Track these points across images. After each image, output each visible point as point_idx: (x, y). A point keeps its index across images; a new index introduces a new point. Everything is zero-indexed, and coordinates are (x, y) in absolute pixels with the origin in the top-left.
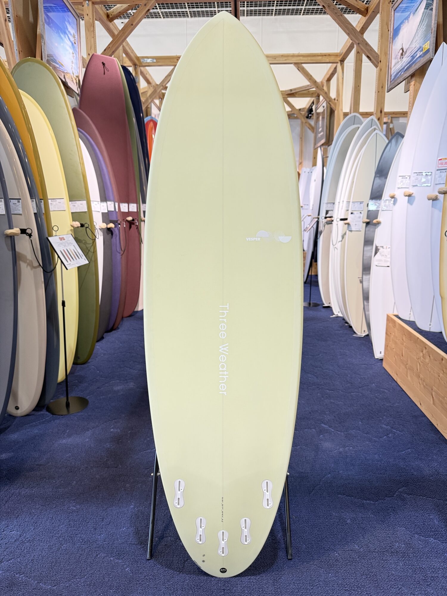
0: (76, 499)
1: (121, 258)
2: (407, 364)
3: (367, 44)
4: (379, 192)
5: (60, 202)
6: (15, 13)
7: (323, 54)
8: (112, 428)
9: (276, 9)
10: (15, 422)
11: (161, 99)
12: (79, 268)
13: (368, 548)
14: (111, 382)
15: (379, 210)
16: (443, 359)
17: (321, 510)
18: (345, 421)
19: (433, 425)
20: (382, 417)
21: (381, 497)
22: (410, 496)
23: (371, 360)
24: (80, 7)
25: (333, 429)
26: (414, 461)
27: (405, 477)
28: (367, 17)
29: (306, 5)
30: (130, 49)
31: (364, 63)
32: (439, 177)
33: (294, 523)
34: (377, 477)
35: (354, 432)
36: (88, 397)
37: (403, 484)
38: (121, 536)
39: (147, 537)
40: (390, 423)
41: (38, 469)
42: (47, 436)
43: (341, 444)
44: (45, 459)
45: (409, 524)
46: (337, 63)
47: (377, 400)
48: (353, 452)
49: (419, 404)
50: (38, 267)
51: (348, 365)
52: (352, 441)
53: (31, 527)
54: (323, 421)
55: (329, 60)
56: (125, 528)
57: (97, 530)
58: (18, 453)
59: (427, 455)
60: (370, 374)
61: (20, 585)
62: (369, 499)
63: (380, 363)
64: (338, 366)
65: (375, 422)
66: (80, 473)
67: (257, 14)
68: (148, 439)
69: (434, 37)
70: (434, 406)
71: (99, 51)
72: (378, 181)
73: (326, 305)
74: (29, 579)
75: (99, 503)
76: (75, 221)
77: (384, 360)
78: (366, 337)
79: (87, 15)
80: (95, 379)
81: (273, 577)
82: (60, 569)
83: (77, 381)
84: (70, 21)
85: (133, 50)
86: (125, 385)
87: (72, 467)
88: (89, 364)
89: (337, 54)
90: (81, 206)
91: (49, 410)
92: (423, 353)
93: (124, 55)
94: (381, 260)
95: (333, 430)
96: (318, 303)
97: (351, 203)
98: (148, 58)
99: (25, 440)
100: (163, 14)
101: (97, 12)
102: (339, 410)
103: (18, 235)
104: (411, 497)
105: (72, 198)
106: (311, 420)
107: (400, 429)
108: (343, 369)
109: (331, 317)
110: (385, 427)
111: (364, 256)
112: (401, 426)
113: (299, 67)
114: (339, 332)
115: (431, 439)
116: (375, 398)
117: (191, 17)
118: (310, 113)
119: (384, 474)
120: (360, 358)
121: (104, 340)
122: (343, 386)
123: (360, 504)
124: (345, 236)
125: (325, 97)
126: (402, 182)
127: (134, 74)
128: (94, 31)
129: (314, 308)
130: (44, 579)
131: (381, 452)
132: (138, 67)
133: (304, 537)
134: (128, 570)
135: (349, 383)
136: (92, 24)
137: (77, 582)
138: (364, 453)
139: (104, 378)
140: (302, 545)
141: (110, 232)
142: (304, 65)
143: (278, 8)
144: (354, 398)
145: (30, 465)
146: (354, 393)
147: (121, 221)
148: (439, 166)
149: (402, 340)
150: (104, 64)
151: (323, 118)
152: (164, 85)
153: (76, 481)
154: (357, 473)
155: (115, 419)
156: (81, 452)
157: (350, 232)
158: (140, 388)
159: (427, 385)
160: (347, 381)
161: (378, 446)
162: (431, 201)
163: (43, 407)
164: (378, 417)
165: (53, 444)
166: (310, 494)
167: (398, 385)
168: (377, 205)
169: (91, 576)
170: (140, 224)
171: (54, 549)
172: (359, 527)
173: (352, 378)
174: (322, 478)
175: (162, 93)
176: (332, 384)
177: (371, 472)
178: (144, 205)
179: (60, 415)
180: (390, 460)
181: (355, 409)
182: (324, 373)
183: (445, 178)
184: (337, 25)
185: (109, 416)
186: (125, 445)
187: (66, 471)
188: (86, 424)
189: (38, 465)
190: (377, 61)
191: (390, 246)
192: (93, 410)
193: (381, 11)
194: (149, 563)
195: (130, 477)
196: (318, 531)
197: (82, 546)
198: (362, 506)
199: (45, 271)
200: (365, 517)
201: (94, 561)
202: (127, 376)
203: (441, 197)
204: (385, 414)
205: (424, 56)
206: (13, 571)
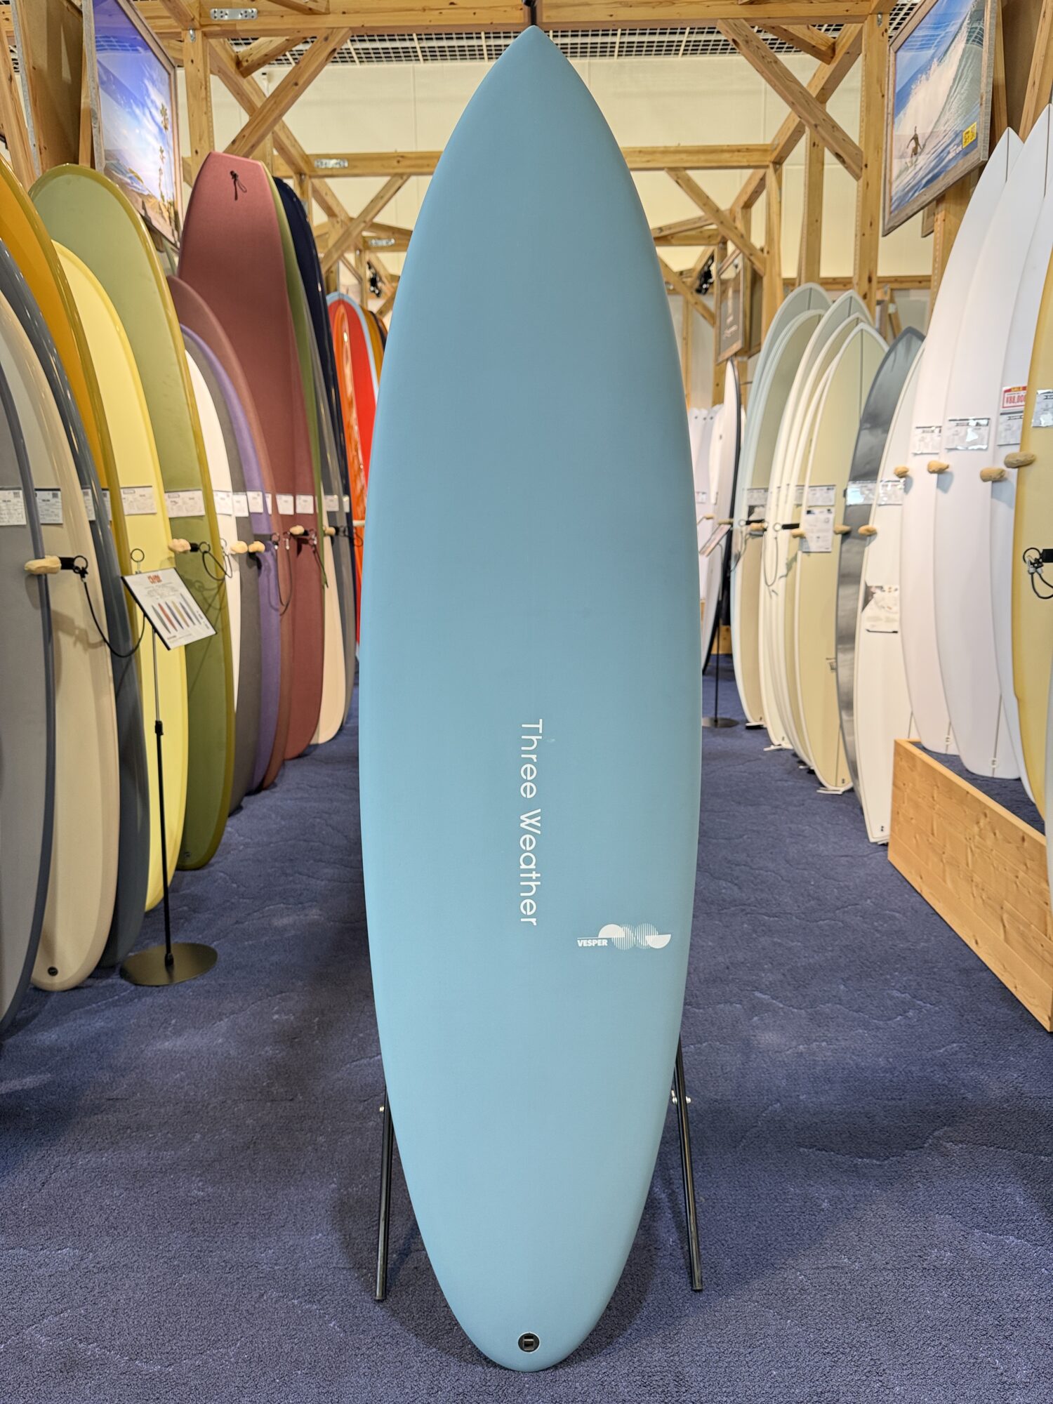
0: (204, 1172)
1: (281, 621)
2: (944, 853)
3: (835, 127)
4: (869, 462)
5: (144, 496)
6: (31, 61)
7: (734, 148)
8: (277, 1012)
9: (620, 43)
10: (49, 1004)
11: (360, 251)
12: (186, 646)
13: (871, 1261)
14: (267, 908)
15: (871, 505)
16: (1026, 837)
17: (763, 1181)
18: (808, 984)
19: (1006, 988)
20: (891, 975)
21: (895, 1150)
22: (961, 1146)
23: (860, 845)
24: (174, 42)
25: (781, 1002)
26: (966, 1069)
27: (947, 1104)
28: (833, 65)
29: (690, 33)
30: (288, 137)
31: (829, 164)
32: (1006, 430)
33: (703, 1212)
34: (884, 1107)
35: (828, 1007)
36: (215, 943)
37: (944, 1121)
38: (312, 1252)
39: (374, 1253)
40: (910, 986)
41: (112, 1109)
42: (126, 1034)
43: (802, 1036)
44: (125, 1086)
45: (960, 1206)
46: (767, 167)
47: (878, 935)
48: (828, 1054)
49: (974, 941)
50: (101, 646)
51: (810, 859)
52: (825, 1028)
53: (106, 1238)
54: (756, 985)
55: (748, 161)
56: (320, 1235)
57: (257, 1241)
58: (62, 1073)
59: (995, 1055)
60: (858, 877)
61: (89, 1365)
62: (869, 1156)
63: (882, 853)
64: (787, 862)
65: (875, 984)
66: (210, 1114)
67: (579, 54)
68: (361, 1035)
69: (986, 114)
70: (1005, 944)
71: (221, 145)
72: (868, 438)
73: (753, 723)
74: (110, 1352)
75: (257, 1179)
76: (177, 538)
77: (890, 845)
78: (846, 794)
79: (190, 62)
80: (228, 904)
81: (661, 1331)
82: (178, 1327)
83: (185, 908)
84: (155, 77)
85: (296, 141)
86: (299, 915)
87: (191, 1102)
88: (212, 869)
89: (765, 148)
90: (190, 503)
91: (124, 974)
92: (979, 827)
93: (275, 153)
94: (876, 619)
95: (781, 1006)
96: (736, 718)
97: (806, 489)
98: (329, 157)
99: (75, 1044)
100: (360, 53)
101: (214, 54)
102: (792, 959)
103: (55, 573)
104: (962, 1148)
105: (171, 485)
106: (730, 985)
107: (932, 998)
108: (797, 869)
109: (766, 749)
110: (898, 994)
111: (840, 609)
112: (935, 992)
113: (678, 178)
114: (786, 784)
115: (1001, 1019)
116: (872, 931)
117: (424, 60)
118: (706, 282)
119: (900, 1099)
120: (835, 843)
121: (243, 812)
122: (799, 907)
123: (850, 1166)
124: (794, 564)
125: (740, 245)
126: (922, 440)
127: (297, 192)
128: (207, 98)
129: (725, 729)
130: (145, 1351)
131: (891, 1050)
132: (307, 177)
133: (726, 1241)
134: (334, 1325)
135: (814, 899)
136: (204, 83)
137: (219, 1355)
138: (853, 1053)
139: (249, 899)
140: (723, 1259)
141: (255, 562)
142: (690, 173)
143: (627, 39)
144: (827, 933)
145: (91, 1100)
146: (826, 922)
147: (279, 537)
148: (1005, 405)
149: (931, 799)
150: (234, 176)
151: (736, 291)
152: (368, 219)
153: (201, 1133)
154: (838, 1100)
155: (282, 992)
156: (207, 1068)
157: (805, 554)
158: (334, 921)
159: (989, 898)
160: (809, 895)
161: (885, 1038)
162: (989, 483)
163: (113, 967)
164: (881, 974)
165: (142, 1052)
166: (735, 1147)
167: (925, 900)
168: (867, 492)
169: (251, 1342)
170: (321, 542)
171: (162, 1284)
172: (850, 1217)
173: (818, 887)
174: (762, 1112)
175: (364, 237)
176: (774, 902)
177: (872, 1095)
178: (329, 497)
179: (152, 986)
180: (914, 1069)
181: (829, 958)
182: (755, 878)
183: (1019, 432)
184: (763, 81)
185: (268, 986)
186: (309, 1051)
187: (177, 1111)
188: (215, 1004)
189: (109, 1100)
190: (858, 166)
191: (898, 587)
192: (228, 972)
193: (865, 50)
194: (381, 1309)
195: (326, 1122)
196: (758, 1227)
197: (227, 1275)
198: (853, 1171)
199: (115, 654)
200: (860, 1195)
201: (255, 1308)
202: (301, 894)
203: (1012, 474)
204: (898, 966)
205: (965, 155)
206: (72, 1337)
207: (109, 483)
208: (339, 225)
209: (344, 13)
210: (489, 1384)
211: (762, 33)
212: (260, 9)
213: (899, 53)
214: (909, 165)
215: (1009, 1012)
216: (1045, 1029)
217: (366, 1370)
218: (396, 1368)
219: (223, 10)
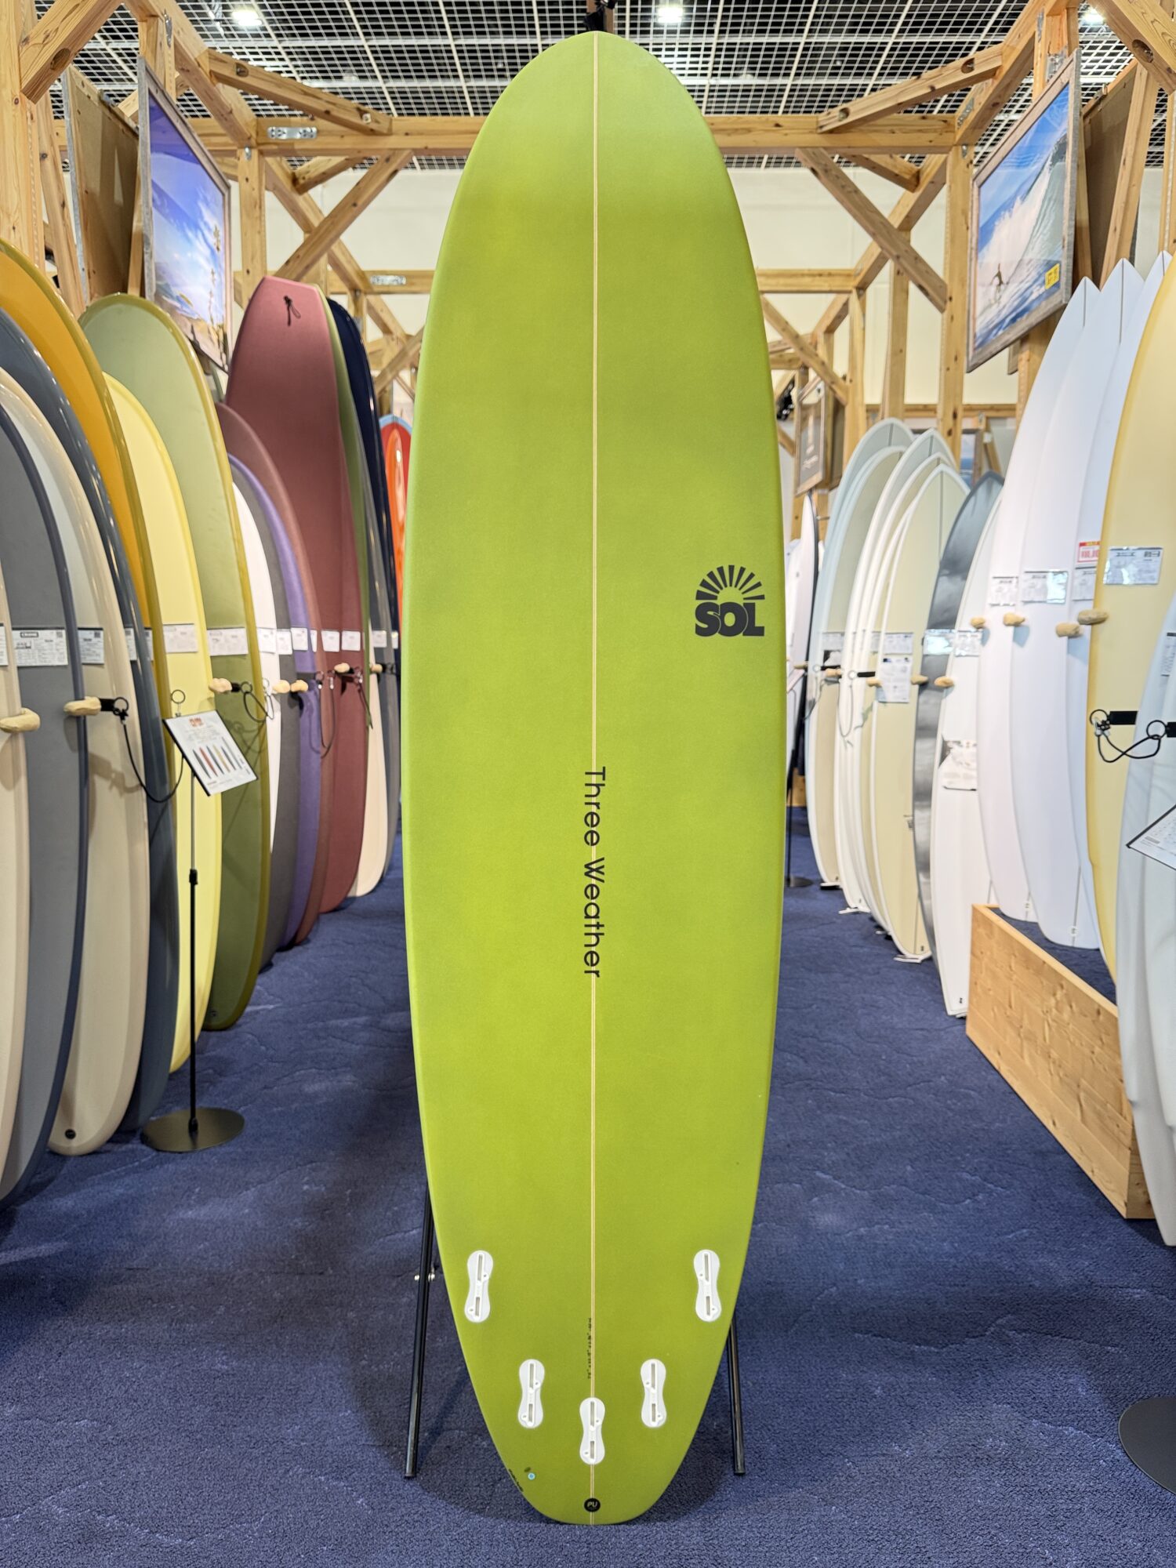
0: (228, 1346)
1: (322, 764)
2: (1021, 1027)
3: (917, 258)
4: (947, 610)
5: (186, 633)
6: (84, 185)
7: (816, 272)
8: (307, 1183)
10: (65, 1169)
11: (417, 369)
12: (222, 793)
13: (922, 1449)
14: (298, 1073)
15: (948, 656)
16: (1101, 1011)
17: (814, 1367)
18: (873, 1164)
19: (1083, 1172)
20: (962, 1156)
21: (954, 1338)
22: (1024, 1334)
23: (938, 1018)
24: (232, 160)
25: (843, 1182)
26: (1035, 1255)
27: (1012, 1291)
28: (918, 194)
30: (343, 254)
32: (1081, 584)
34: (947, 1293)
35: (893, 1189)
36: (242, 1109)
37: (1009, 1309)
38: (341, 1428)
39: (405, 1431)
40: (981, 1168)
41: (132, 1279)
42: (147, 1202)
43: (863, 1218)
44: (146, 1256)
45: (1020, 1396)
46: (850, 292)
47: (951, 1114)
48: (890, 1237)
49: (1051, 1122)
50: (137, 790)
51: (882, 1032)
52: (889, 1210)
53: (126, 1410)
54: (818, 1165)
55: (830, 286)
56: (349, 1411)
57: (283, 1417)
58: (79, 1241)
59: (1066, 1242)
60: (933, 1052)
61: (108, 1537)
62: (927, 1343)
63: (959, 1027)
64: (858, 1034)
65: (944, 1166)
66: (235, 1287)
68: (396, 1208)
69: (1068, 257)
70: (1083, 1125)
71: (273, 266)
72: (946, 585)
73: (828, 883)
74: (130, 1524)
75: (284, 1354)
76: (218, 678)
77: (968, 1019)
78: (925, 963)
79: (245, 181)
80: (256, 1068)
81: (701, 1515)
82: (201, 1501)
83: (211, 1071)
84: (209, 198)
85: (351, 256)
86: (331, 1081)
87: (215, 1274)
88: (239, 1030)
89: (848, 273)
90: (233, 642)
91: (145, 1140)
92: (1056, 999)
93: (329, 268)
94: (955, 775)
95: (843, 1186)
96: (810, 878)
97: (883, 636)
98: (386, 273)
99: (93, 1211)
101: (269, 172)
102: (857, 1138)
103: (95, 715)
104: (1025, 1337)
105: (215, 621)
106: (790, 1164)
107: (1004, 1182)
108: (869, 1042)
109: (841, 912)
110: (968, 1177)
111: (917, 762)
112: (1007, 1175)
114: (861, 951)
115: (1076, 1205)
116: (945, 1110)
118: (786, 407)
119: (963, 1286)
120: (910, 1015)
121: (273, 970)
122: (868, 1082)
123: (906, 1354)
124: (870, 714)
125: (822, 373)
126: (1000, 590)
127: (351, 312)
128: (261, 218)
129: (799, 890)
130: (166, 1524)
131: (957, 1235)
132: (362, 295)
133: (773, 1426)
134: (362, 1502)
135: (884, 1074)
136: (258, 199)
137: (242, 1530)
138: (917, 1237)
139: (279, 1062)
140: (768, 1444)
141: (298, 702)
142: (769, 297)
144: (896, 1111)
145: (110, 1270)
146: (896, 1099)
147: (324, 676)
148: (1081, 559)
149: (1008, 969)
150: (288, 301)
151: (817, 418)
153: (226, 1306)
154: (898, 1285)
155: (312, 1162)
156: (233, 1239)
157: (881, 704)
158: (369, 1088)
159: (1066, 1075)
160: (880, 1070)
161: (951, 1222)
162: (1065, 639)
163: (133, 1132)
164: (952, 1156)
165: (164, 1220)
166: (786, 1331)
167: (1003, 1078)
168: (945, 641)
169: (276, 1517)
170: (367, 681)
171: (183, 1457)
172: (903, 1404)
173: (890, 1062)
174: (817, 1296)
176: (842, 1077)
177: (934, 1281)
178: (377, 633)
179: (175, 1152)
180: (979, 1254)
181: (897, 1137)
182: (823, 1051)
183: (1093, 588)
185: (297, 1155)
186: (341, 1224)
187: (201, 1283)
188: (241, 1173)
189: (130, 1269)
190: (942, 299)
191: (975, 742)
192: (256, 1140)
193: (951, 181)
194: (411, 1487)
195: (357, 1297)
196: (806, 1413)
197: (252, 1450)
198: (909, 1359)
199: (151, 799)
200: (915, 1383)
201: (280, 1484)
202: (334, 1059)
203: (1086, 630)
204: (969, 1147)
205: (1047, 297)
206: (90, 1508)
207: (152, 621)
208: (393, 339)
209: (407, 134)
212: (321, 128)
213: (982, 188)
215: (1084, 1197)
216: (1120, 1215)
217: (394, 1547)
218: (425, 1545)
219: (281, 129)
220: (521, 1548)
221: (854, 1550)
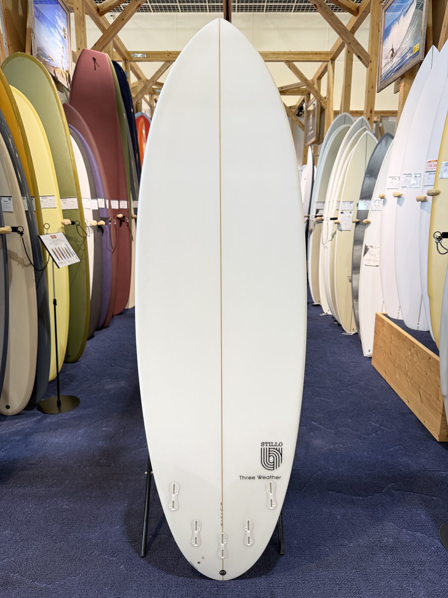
0: (69, 497)
1: (112, 255)
2: (395, 362)
3: (358, 44)
4: (368, 192)
5: (51, 200)
6: (4, 6)
7: (314, 53)
8: (105, 427)
9: (267, 6)
10: (6, 421)
11: (152, 94)
12: (69, 266)
13: (358, 542)
14: (103, 381)
15: (368, 211)
16: (431, 358)
17: (312, 506)
18: (335, 418)
19: (421, 422)
20: (371, 415)
21: (370, 493)
22: (398, 492)
23: (360, 358)
25: (323, 426)
26: (402, 457)
27: (393, 473)
28: (358, 17)
29: (297, 2)
30: (120, 43)
31: (355, 61)
32: (428, 179)
34: (366, 474)
35: (343, 429)
36: (79, 396)
37: (392, 481)
38: (115, 534)
39: (142, 535)
40: (379, 420)
41: (31, 469)
43: (331, 441)
44: (37, 458)
45: (397, 519)
46: (328, 61)
47: (366, 398)
48: (343, 450)
49: (407, 401)
50: (30, 265)
51: (338, 363)
52: (342, 438)
53: (25, 526)
54: (312, 418)
55: (320, 59)
56: (119, 526)
57: (91, 529)
58: (10, 452)
59: (414, 452)
60: (358, 372)
61: (15, 583)
62: (359, 495)
63: (369, 361)
64: (328, 364)
65: (364, 419)
66: (73, 472)
67: (248, 10)
68: (141, 437)
69: (424, 40)
70: (421, 403)
71: (90, 45)
72: (368, 181)
73: (316, 303)
74: (24, 577)
75: (92, 501)
76: (66, 219)
77: (372, 358)
78: (354, 335)
79: (76, 9)
80: (86, 378)
82: (54, 567)
83: (67, 380)
84: (60, 14)
85: (123, 45)
86: (116, 384)
87: (65, 466)
88: (80, 363)
89: (327, 53)
90: (72, 204)
91: (40, 409)
92: (411, 352)
93: (114, 50)
94: (369, 260)
95: (323, 428)
97: (341, 203)
98: (138, 53)
100: (153, 8)
101: (87, 6)
102: (328, 407)
103: (9, 233)
104: (399, 493)
105: (64, 195)
107: (389, 426)
108: (332, 367)
109: (321, 315)
110: (374, 424)
111: (354, 255)
112: (390, 423)
113: (290, 65)
114: (329, 330)
115: (418, 436)
116: (364, 396)
117: (181, 11)
118: (301, 111)
119: (373, 470)
120: (349, 356)
121: (94, 338)
122: (332, 384)
123: (350, 500)
124: (335, 236)
125: (316, 96)
126: (391, 182)
127: (124, 69)
128: (84, 25)
130: (39, 577)
131: (370, 449)
132: (128, 61)
133: (295, 533)
134: (123, 567)
135: (339, 381)
136: (82, 18)
137: (72, 580)
138: (353, 450)
139: (95, 376)
140: (293, 541)
141: (101, 230)
142: (295, 63)
143: (269, 4)
144: (344, 396)
145: (22, 464)
146: (344, 391)
147: (111, 219)
148: (428, 168)
149: (390, 339)
150: (94, 59)
151: (314, 116)
152: (154, 80)
153: (69, 480)
154: (346, 470)
155: (107, 418)
156: (73, 451)
157: (340, 231)
158: (131, 387)
159: (414, 383)
160: (337, 379)
161: (367, 443)
162: (420, 202)
163: (34, 406)
164: (367, 415)
165: (45, 443)
166: (300, 491)
167: (387, 383)
168: (367, 205)
169: (86, 574)
170: (130, 221)
171: (48, 547)
172: (349, 522)
173: (341, 376)
174: (313, 475)
175: (153, 89)
176: (322, 382)
177: (361, 468)
178: (135, 202)
179: (51, 414)
180: (379, 457)
181: (344, 407)
182: (314, 371)
183: (434, 180)
184: (328, 24)
185: (101, 415)
186: (118, 444)
187: (59, 470)
188: (78, 423)
189: (30, 464)
190: (367, 61)
191: (379, 246)
192: (84, 408)
193: (372, 11)
194: (144, 560)
195: (123, 476)
196: (309, 527)
197: (77, 544)
198: (351, 502)
199: (36, 270)
200: (354, 513)
201: (89, 559)
202: (118, 375)
203: (430, 198)
204: (374, 411)
205: (414, 58)
206: (8, 570)
207: (34, 195)
208: (142, 82)
210: (189, 595)
211: (328, 3)
213: (386, 12)
214: (389, 61)
215: (421, 433)
216: (436, 440)
217: (136, 588)
218: (149, 587)
220: (189, 588)
221: (330, 588)
